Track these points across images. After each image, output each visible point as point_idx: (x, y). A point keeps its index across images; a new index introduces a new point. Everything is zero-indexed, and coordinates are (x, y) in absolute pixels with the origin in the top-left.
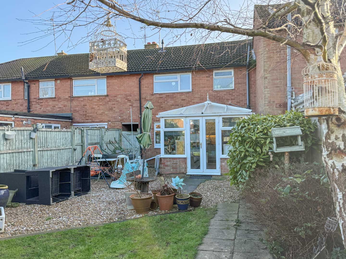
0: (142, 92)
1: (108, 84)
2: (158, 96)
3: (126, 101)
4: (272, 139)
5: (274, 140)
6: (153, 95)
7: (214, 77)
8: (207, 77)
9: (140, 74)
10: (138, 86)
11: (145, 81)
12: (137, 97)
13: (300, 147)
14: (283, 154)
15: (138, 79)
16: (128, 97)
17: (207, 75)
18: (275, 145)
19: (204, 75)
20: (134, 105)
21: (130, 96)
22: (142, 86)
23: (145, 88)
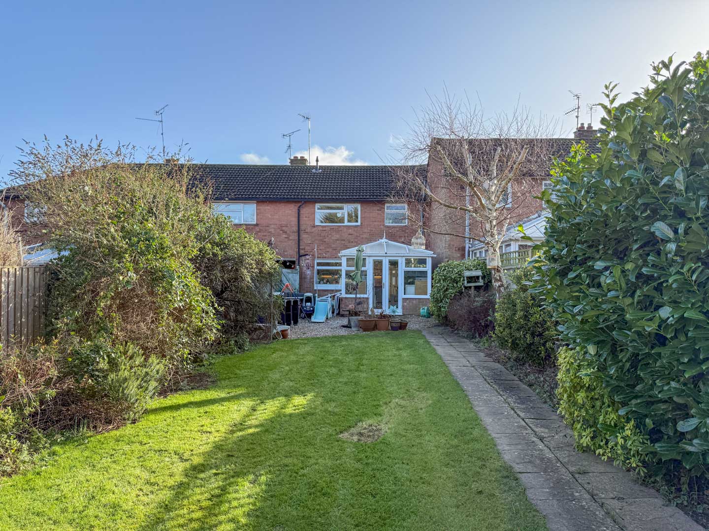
0: (302, 222)
1: (258, 211)
2: (321, 228)
3: (281, 232)
4: (464, 278)
5: (465, 278)
6: (314, 227)
7: (386, 210)
8: (378, 210)
9: (299, 202)
10: (297, 215)
11: (305, 211)
12: (295, 229)
13: (481, 283)
14: (470, 287)
15: (296, 208)
16: (284, 228)
17: (378, 208)
18: (466, 282)
19: (375, 208)
20: (291, 238)
21: (286, 226)
22: (301, 216)
23: (305, 218)
